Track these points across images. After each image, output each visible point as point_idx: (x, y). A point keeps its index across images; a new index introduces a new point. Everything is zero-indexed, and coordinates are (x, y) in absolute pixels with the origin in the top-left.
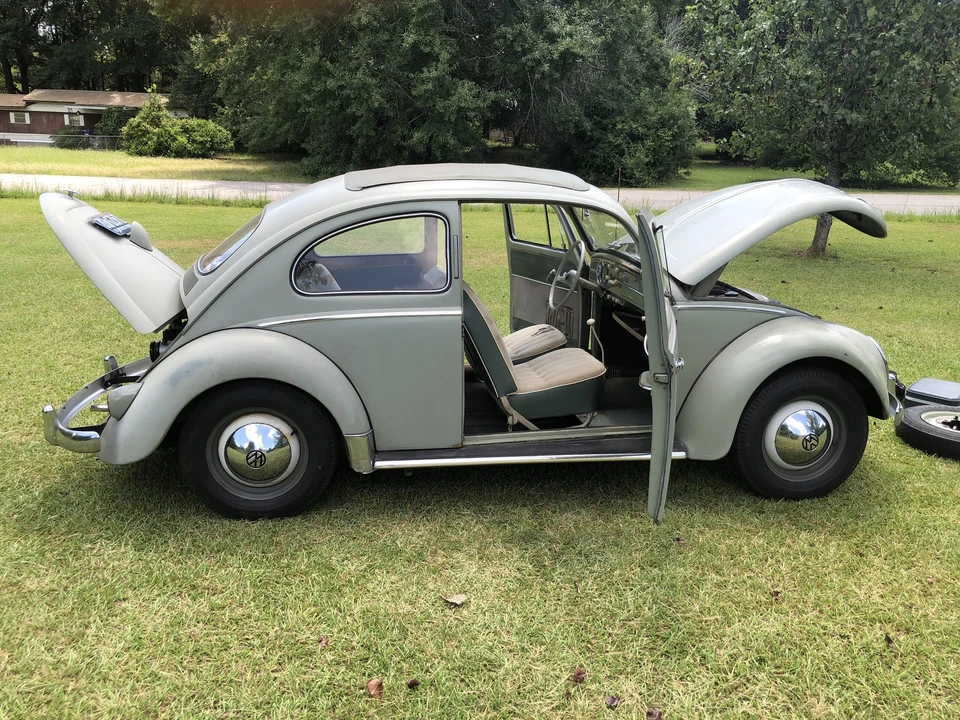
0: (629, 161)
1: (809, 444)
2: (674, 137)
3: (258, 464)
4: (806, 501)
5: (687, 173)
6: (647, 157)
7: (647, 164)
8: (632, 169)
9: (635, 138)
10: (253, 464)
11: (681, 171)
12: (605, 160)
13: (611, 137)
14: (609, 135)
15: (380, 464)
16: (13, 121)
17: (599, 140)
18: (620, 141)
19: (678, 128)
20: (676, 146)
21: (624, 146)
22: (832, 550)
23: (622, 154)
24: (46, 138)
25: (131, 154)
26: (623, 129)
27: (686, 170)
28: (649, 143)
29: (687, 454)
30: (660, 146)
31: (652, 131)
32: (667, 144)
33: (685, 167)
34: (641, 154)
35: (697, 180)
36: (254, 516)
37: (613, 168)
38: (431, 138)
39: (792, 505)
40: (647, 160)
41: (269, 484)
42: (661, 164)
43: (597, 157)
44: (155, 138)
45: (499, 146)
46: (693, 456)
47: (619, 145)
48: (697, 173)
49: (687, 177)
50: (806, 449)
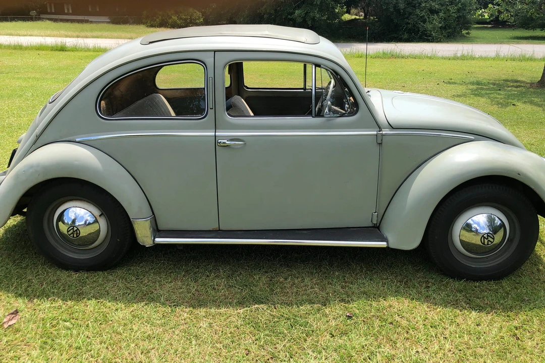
0: (429, 26)
1: (486, 241)
2: (459, 10)
3: (75, 236)
4: (484, 282)
5: (468, 33)
6: (440, 23)
7: (441, 28)
8: (431, 31)
9: (433, 11)
10: (72, 235)
11: (464, 32)
12: (414, 26)
13: (418, 11)
14: (417, 10)
15: (159, 240)
16: (90, 10)
17: (410, 14)
18: (423, 14)
19: (462, 5)
20: (460, 16)
21: (426, 17)
22: (495, 331)
23: (424, 22)
24: (106, 19)
25: (147, 26)
26: (425, 7)
27: (467, 32)
28: (441, 14)
29: (388, 244)
30: (449, 16)
31: (444, 7)
32: (453, 15)
33: (467, 29)
34: (436, 22)
35: (475, 37)
36: (77, 269)
37: (419, 31)
38: (306, 14)
39: (472, 284)
40: (440, 25)
41: (87, 248)
42: (450, 28)
43: (409, 24)
44: (160, 17)
45: (355, 19)
46: (392, 246)
47: (423, 16)
48: (473, 33)
49: (468, 36)
50: (484, 244)
